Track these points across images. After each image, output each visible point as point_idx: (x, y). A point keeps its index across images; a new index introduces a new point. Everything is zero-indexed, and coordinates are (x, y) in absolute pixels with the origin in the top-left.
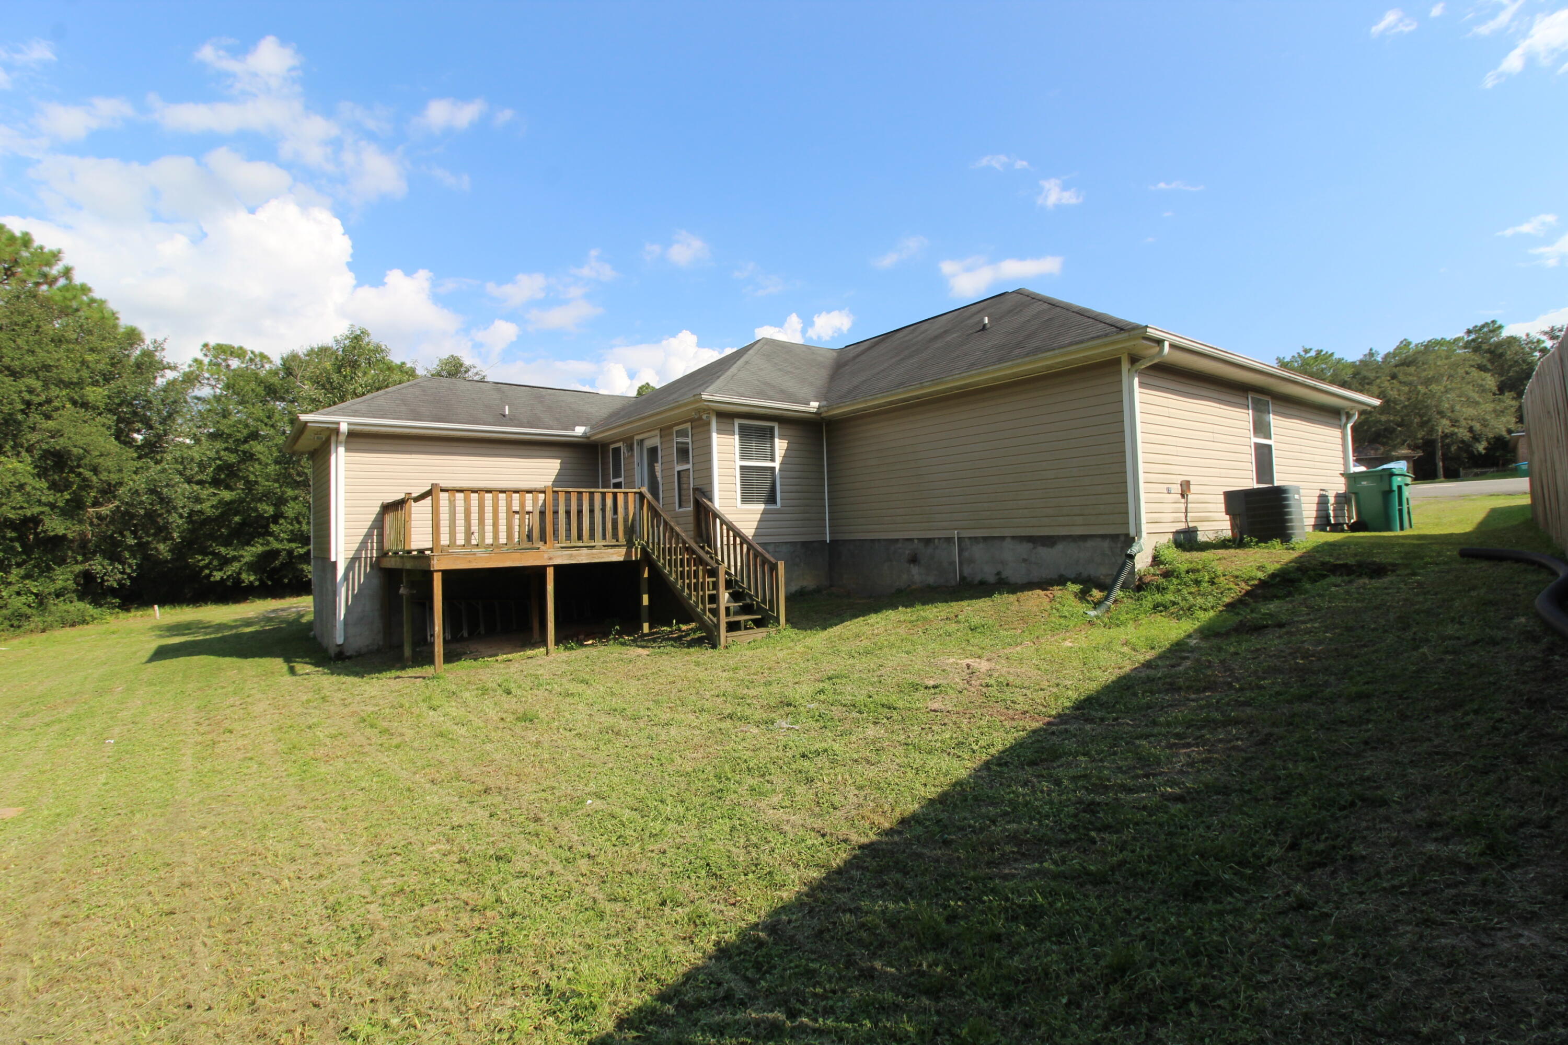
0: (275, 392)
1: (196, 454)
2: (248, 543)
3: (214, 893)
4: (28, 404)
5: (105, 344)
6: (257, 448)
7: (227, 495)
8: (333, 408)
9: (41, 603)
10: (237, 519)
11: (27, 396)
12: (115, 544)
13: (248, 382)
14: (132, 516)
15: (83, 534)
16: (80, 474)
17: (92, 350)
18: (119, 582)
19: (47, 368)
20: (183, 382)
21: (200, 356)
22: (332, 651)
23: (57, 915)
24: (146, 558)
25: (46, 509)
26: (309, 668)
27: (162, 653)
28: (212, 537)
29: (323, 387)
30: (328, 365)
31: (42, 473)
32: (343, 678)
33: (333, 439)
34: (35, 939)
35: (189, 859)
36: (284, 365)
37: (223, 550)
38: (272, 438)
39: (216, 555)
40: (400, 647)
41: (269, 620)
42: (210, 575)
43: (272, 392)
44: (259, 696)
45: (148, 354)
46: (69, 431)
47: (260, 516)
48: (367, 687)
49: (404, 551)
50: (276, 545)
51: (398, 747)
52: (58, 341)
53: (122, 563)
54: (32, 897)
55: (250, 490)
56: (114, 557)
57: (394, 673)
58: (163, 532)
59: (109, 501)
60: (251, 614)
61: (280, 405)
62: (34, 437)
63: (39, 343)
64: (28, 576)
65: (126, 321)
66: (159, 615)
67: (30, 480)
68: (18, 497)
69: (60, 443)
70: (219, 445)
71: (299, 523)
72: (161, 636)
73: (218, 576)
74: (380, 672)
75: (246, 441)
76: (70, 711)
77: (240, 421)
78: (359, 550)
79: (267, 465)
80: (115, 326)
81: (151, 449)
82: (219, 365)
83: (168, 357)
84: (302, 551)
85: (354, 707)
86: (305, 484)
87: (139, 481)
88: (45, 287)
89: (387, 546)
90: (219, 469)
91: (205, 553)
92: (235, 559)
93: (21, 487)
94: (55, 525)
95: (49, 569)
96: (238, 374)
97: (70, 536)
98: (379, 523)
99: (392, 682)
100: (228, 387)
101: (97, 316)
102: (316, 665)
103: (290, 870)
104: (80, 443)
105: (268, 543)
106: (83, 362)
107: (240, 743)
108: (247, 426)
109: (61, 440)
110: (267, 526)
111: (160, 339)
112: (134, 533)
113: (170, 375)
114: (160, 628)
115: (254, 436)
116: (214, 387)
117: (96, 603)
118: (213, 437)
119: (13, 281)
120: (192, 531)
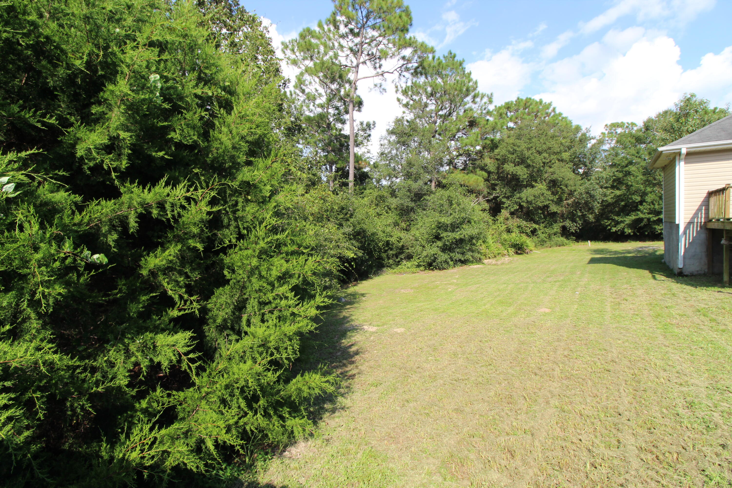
0: (641, 140)
1: (604, 175)
2: (628, 215)
3: (626, 370)
4: (544, 163)
5: (568, 134)
6: (632, 168)
7: (618, 193)
8: (674, 142)
9: (549, 237)
10: (623, 203)
11: (544, 160)
12: (574, 215)
13: (627, 138)
14: (580, 204)
15: (562, 211)
16: (561, 188)
17: (564, 138)
18: (575, 230)
19: (550, 148)
20: (598, 144)
21: (604, 131)
22: (676, 271)
23: (566, 353)
24: (585, 221)
25: (551, 202)
26: (663, 278)
27: (593, 261)
28: (611, 212)
29: (669, 131)
30: (671, 119)
31: (549, 189)
32: (685, 286)
33: (677, 158)
34: (559, 359)
35: (614, 351)
36: (645, 125)
37: (616, 218)
38: (639, 163)
39: (613, 220)
40: (721, 274)
41: (639, 251)
42: (611, 229)
43: (639, 140)
44: (638, 287)
45: (584, 135)
46: (557, 171)
47: (634, 202)
48: (700, 293)
49: (724, 219)
50: (641, 216)
51: (723, 331)
52: (553, 137)
53: (576, 223)
54: (557, 343)
55: (629, 189)
56: (573, 221)
57: (717, 289)
58: (591, 209)
59: (571, 198)
60: (630, 248)
61: (643, 146)
62: (546, 175)
63: (547, 139)
64: (545, 227)
65: (575, 123)
66: (590, 245)
67: (545, 191)
68: (542, 198)
69: (554, 177)
70: (614, 169)
71: (654, 204)
72: (591, 254)
73: (614, 229)
74: (707, 286)
75: (627, 166)
76: (562, 278)
77: (624, 157)
78: (693, 218)
79: (637, 176)
80: (571, 126)
81: (586, 175)
82: (612, 133)
83: (592, 134)
84: (655, 219)
85: (692, 303)
86: (659, 184)
87: (582, 189)
88: (547, 118)
89: (711, 216)
90: (614, 181)
91: (608, 219)
92: (622, 222)
93: (543, 194)
94: (554, 208)
95: (552, 224)
96: (621, 135)
97: (558, 212)
98: (706, 203)
99: (716, 294)
100: (617, 142)
101: (565, 124)
102: (667, 276)
103: (664, 374)
104: (561, 176)
105: (637, 215)
106: (561, 144)
107: (631, 306)
108: (627, 159)
109: (555, 176)
110: (637, 206)
111: (588, 127)
112: (580, 210)
113: (593, 142)
114: (591, 250)
115: (631, 163)
116: (610, 144)
117: (567, 238)
118: (612, 166)
119: (537, 119)
120: (603, 210)
